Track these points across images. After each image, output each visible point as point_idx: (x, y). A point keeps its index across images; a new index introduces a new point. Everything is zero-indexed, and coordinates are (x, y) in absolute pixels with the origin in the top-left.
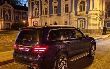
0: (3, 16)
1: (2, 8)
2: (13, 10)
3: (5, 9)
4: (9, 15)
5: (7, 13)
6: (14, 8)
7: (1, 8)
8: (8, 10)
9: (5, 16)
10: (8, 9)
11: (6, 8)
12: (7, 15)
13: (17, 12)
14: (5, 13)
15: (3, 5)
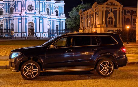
0: (104, 20)
1: (105, 7)
2: (121, 8)
3: (109, 9)
4: (114, 18)
5: (111, 15)
6: (123, 6)
7: (103, 8)
8: (113, 10)
9: (108, 20)
10: (114, 8)
11: (110, 7)
12: (111, 18)
13: (128, 12)
14: (108, 15)
15: (105, 3)
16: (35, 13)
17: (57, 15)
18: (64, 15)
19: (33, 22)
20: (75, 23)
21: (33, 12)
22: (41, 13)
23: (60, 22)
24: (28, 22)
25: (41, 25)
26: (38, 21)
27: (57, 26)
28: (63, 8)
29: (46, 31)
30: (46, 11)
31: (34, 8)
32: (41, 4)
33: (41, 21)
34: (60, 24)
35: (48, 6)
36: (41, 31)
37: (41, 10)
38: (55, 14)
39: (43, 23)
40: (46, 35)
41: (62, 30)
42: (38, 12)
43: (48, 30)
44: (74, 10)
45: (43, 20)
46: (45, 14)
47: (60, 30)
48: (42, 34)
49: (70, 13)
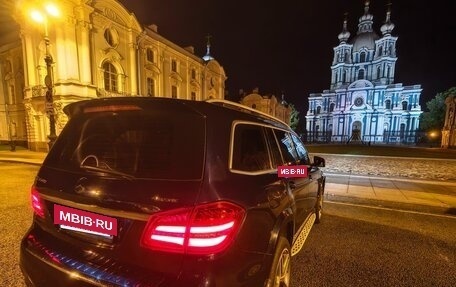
16: (366, 108)
17: (405, 108)
18: (419, 108)
19: (361, 120)
20: (439, 118)
21: (363, 107)
22: (376, 107)
23: (409, 119)
24: (353, 121)
25: (374, 124)
26: (368, 120)
27: (403, 125)
28: (418, 97)
29: (380, 132)
30: (385, 104)
31: (365, 102)
32: (377, 95)
33: (374, 119)
34: (408, 122)
35: (388, 97)
36: (373, 133)
37: (376, 103)
38: (400, 106)
39: (377, 121)
40: (380, 139)
41: (412, 131)
42: (369, 107)
43: (385, 131)
44: (438, 97)
45: (377, 117)
46: (382, 108)
47: (407, 131)
48: (373, 138)
49: (430, 104)
